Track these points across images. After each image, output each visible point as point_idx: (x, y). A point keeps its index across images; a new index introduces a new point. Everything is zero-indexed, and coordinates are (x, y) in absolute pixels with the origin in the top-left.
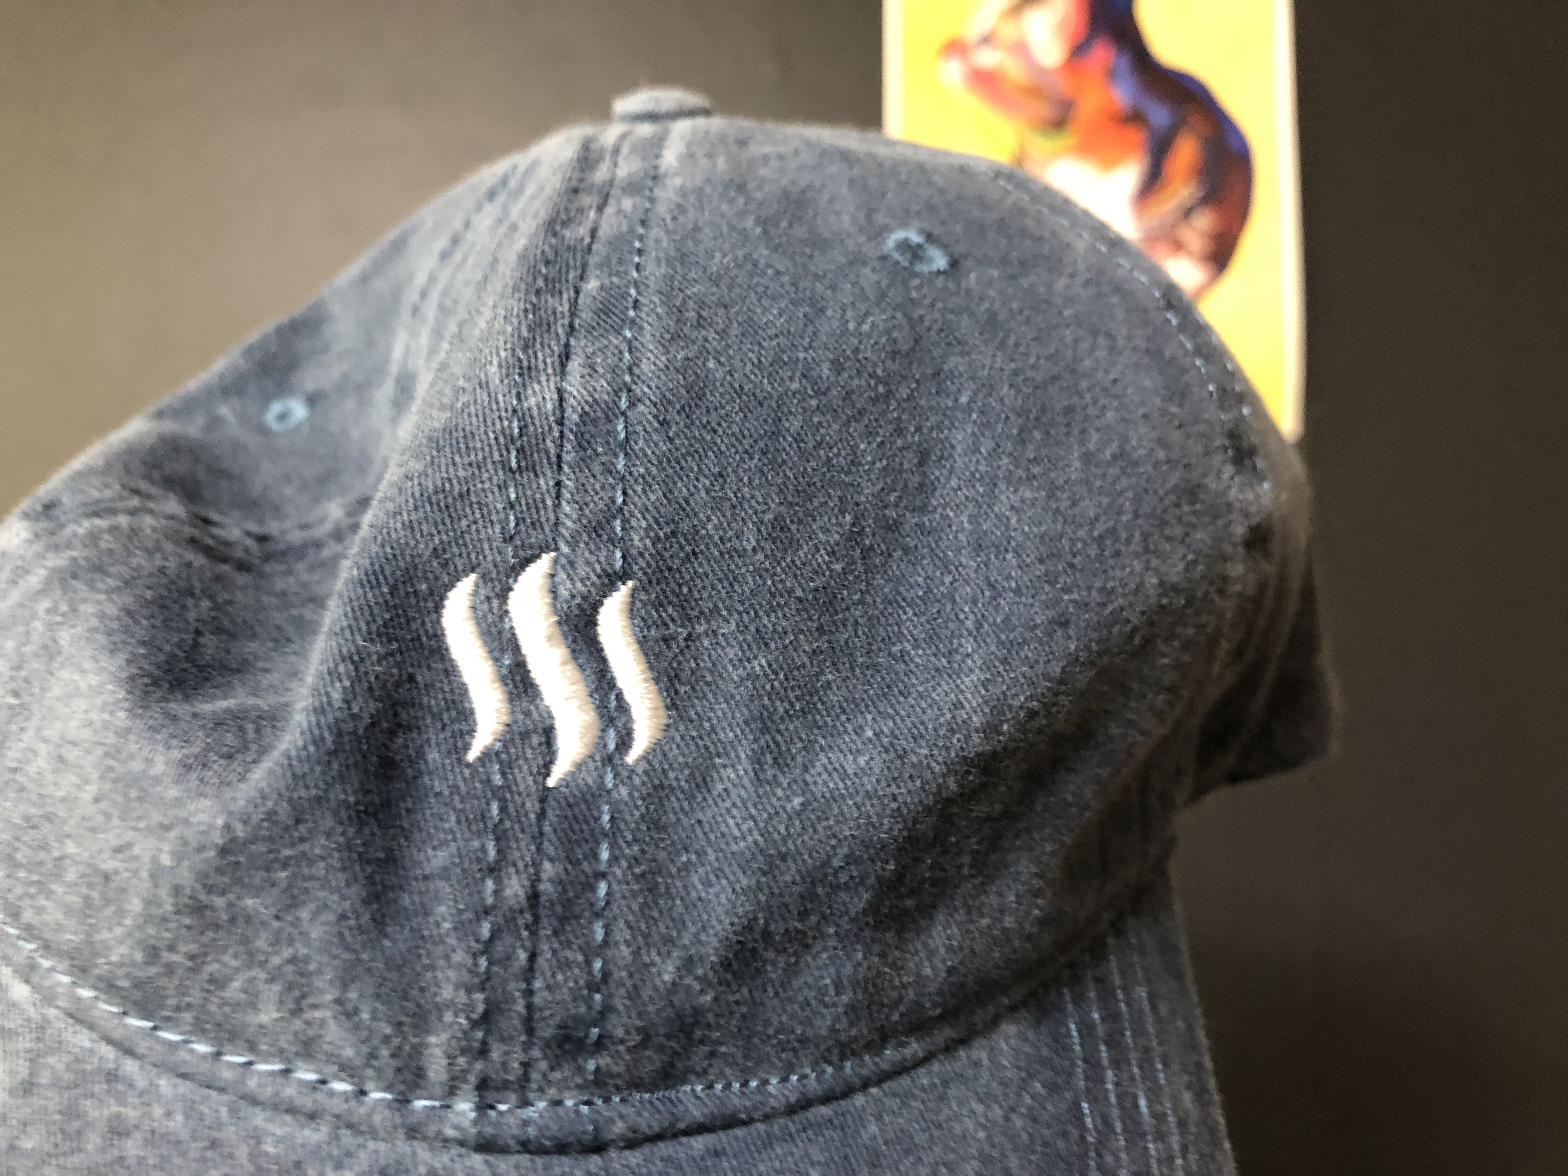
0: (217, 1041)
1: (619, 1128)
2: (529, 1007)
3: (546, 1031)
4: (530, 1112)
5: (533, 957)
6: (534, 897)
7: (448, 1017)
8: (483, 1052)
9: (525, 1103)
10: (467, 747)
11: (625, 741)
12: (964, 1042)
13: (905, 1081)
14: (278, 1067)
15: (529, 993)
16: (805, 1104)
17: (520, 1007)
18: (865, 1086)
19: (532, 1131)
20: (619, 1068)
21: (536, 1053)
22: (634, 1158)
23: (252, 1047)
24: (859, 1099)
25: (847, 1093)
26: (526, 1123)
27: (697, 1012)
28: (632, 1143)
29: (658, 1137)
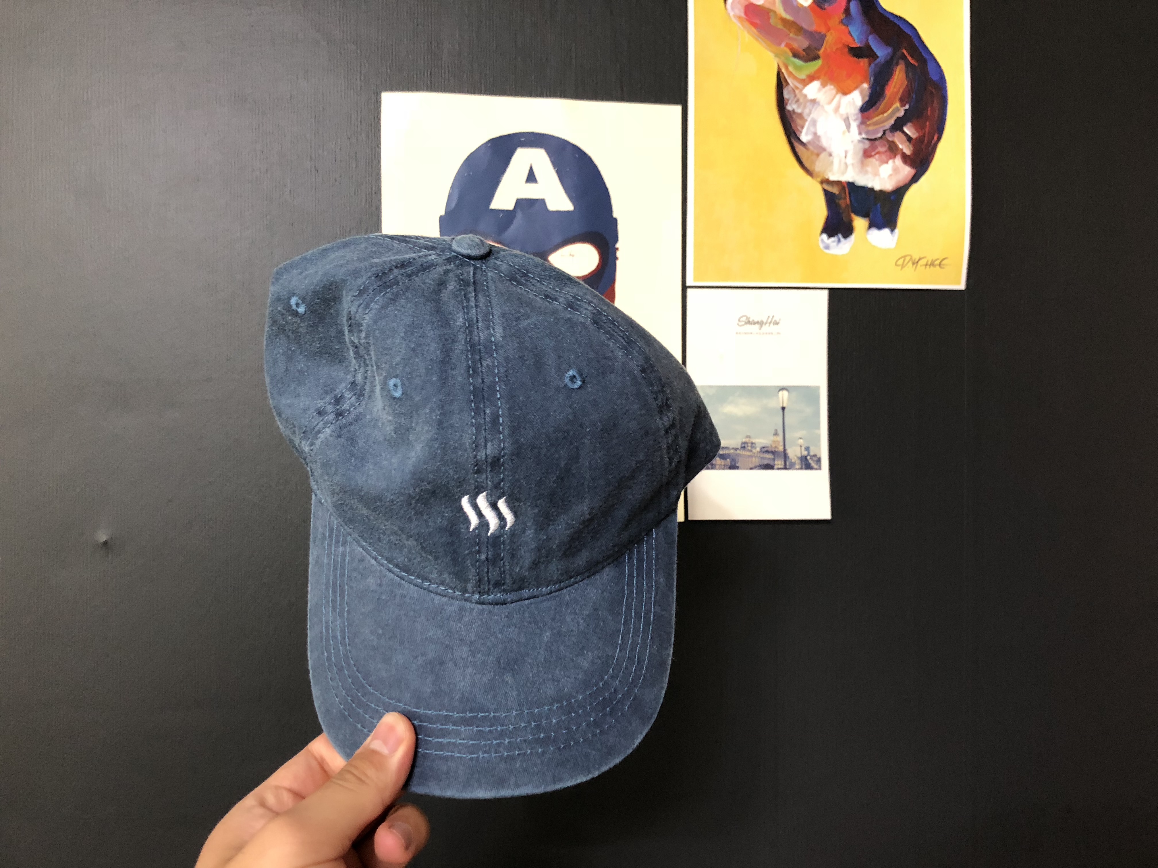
0: (422, 579)
1: (509, 600)
2: (488, 579)
3: (492, 582)
4: (489, 597)
5: (488, 569)
6: (487, 559)
7: (471, 581)
8: (479, 587)
9: (489, 595)
10: (469, 528)
11: (505, 525)
12: (593, 574)
13: (576, 585)
14: (436, 586)
15: (488, 576)
16: (551, 593)
17: (486, 579)
18: (566, 587)
19: (490, 601)
20: (508, 588)
21: (490, 586)
22: (513, 605)
23: (430, 581)
24: (565, 591)
25: (562, 589)
26: (489, 599)
27: (525, 576)
28: (512, 602)
29: (518, 601)
